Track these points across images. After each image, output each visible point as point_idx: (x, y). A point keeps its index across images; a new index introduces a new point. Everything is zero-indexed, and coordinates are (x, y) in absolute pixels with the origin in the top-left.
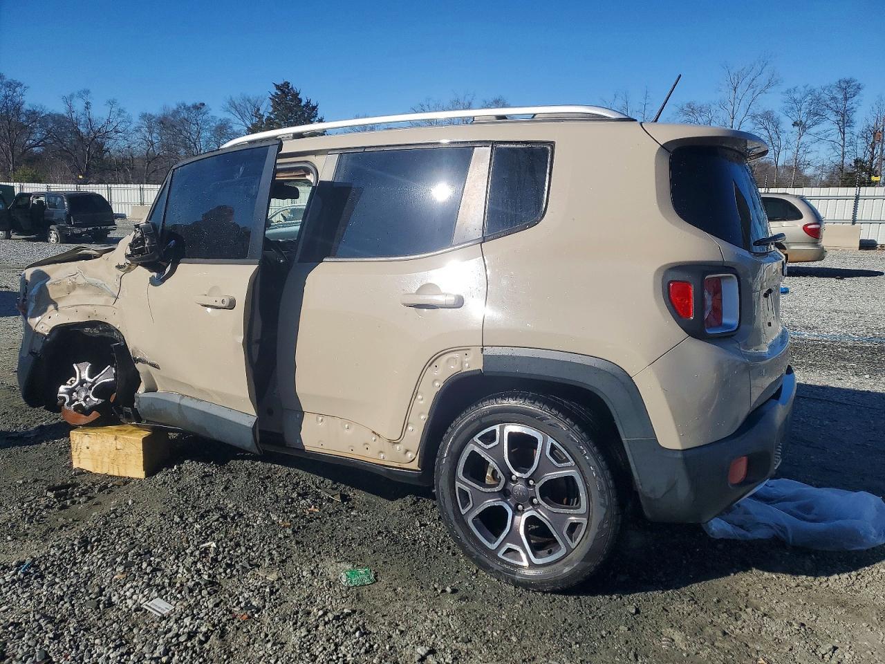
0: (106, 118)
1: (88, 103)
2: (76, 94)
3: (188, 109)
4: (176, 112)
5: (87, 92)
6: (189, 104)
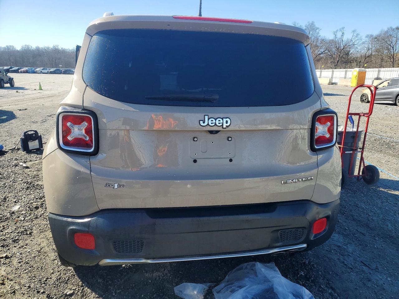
0: (350, 39)
1: (343, 33)
2: (339, 29)
3: (393, 30)
4: (387, 32)
5: (343, 28)
6: (394, 27)
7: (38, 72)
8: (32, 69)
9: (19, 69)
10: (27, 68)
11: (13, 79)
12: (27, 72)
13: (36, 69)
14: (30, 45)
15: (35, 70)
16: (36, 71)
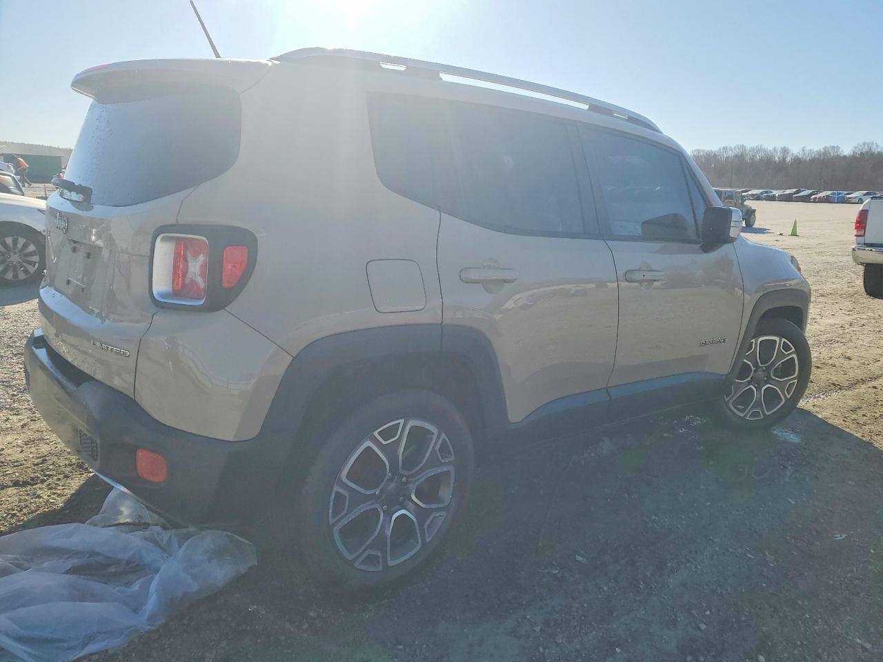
7: (853, 201)
8: (840, 194)
9: (811, 194)
10: (829, 193)
11: (754, 211)
12: (827, 200)
13: (850, 194)
14: (875, 143)
15: (848, 196)
16: (849, 198)
